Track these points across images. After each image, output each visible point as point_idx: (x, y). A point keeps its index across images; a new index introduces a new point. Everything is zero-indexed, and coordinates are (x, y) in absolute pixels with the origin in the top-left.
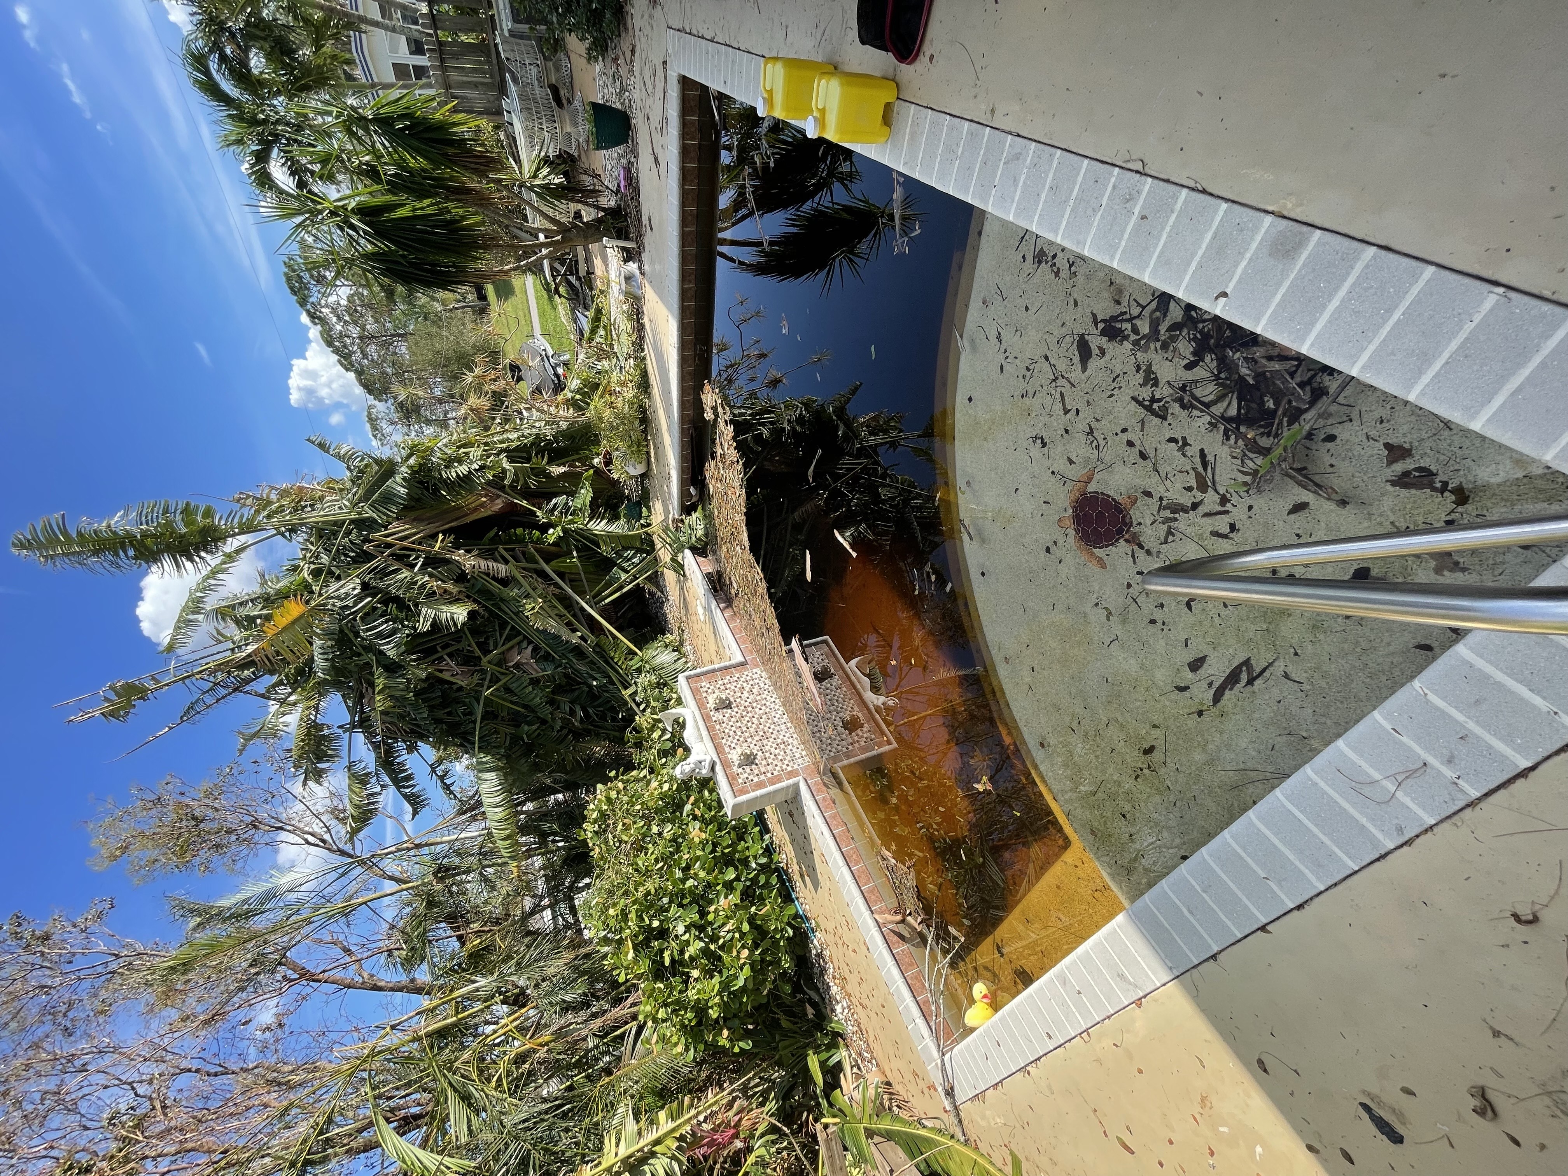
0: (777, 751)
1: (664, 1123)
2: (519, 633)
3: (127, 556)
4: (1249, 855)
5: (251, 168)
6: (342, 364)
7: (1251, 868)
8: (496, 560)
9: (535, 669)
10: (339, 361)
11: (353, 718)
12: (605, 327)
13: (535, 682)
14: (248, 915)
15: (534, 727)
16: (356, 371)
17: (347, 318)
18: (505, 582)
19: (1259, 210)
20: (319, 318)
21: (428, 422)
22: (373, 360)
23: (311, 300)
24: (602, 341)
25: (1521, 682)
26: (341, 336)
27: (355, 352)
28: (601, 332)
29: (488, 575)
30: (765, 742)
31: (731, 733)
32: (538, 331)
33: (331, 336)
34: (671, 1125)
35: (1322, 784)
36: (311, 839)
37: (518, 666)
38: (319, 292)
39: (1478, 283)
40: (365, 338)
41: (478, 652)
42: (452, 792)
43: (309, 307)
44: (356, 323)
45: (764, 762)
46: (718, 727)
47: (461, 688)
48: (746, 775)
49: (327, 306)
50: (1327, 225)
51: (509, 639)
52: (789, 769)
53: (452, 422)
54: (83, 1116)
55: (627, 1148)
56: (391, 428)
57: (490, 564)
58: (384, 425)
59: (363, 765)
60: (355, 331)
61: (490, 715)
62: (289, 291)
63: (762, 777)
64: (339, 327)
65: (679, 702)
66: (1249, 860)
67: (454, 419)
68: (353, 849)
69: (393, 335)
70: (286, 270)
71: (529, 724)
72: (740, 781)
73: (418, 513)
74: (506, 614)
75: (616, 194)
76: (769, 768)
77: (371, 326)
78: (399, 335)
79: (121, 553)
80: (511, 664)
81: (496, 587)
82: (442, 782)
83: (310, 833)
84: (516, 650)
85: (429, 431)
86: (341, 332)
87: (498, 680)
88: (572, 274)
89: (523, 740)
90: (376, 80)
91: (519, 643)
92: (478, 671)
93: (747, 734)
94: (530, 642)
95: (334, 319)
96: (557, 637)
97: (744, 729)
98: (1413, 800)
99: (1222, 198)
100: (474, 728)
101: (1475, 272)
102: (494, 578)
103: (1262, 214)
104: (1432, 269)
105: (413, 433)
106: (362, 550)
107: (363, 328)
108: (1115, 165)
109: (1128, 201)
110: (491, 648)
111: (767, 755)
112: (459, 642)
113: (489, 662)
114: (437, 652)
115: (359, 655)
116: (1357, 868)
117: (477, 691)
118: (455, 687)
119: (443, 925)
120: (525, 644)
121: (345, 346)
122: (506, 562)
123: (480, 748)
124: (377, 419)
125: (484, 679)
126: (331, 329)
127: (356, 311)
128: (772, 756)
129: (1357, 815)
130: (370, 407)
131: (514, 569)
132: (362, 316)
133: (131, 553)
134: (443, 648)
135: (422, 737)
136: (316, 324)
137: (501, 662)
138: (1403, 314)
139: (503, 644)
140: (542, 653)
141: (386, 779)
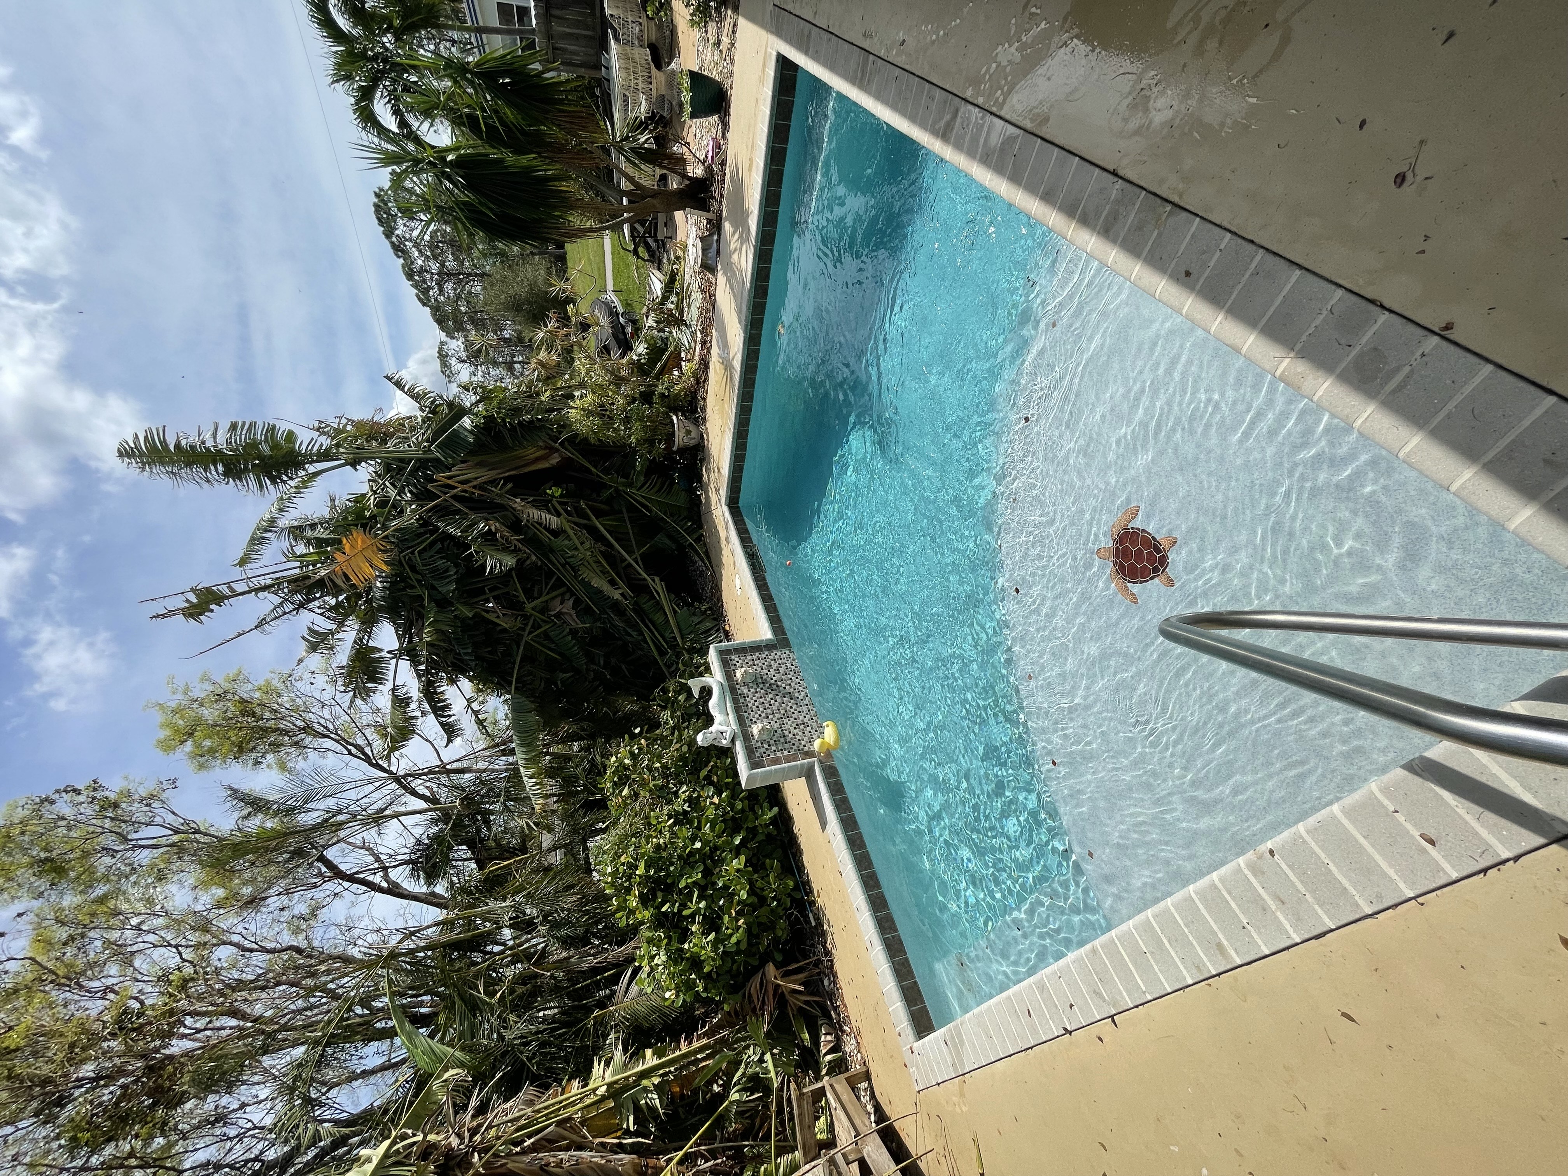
0: (796, 731)
1: (650, 1059)
2: (564, 584)
3: (216, 470)
4: (1234, 899)
5: (356, 104)
6: (419, 299)
7: (1233, 912)
8: (550, 512)
9: (575, 622)
10: (417, 296)
11: (401, 644)
12: (677, 294)
13: (573, 632)
14: (290, 811)
15: (568, 675)
16: (431, 307)
17: (429, 253)
18: (555, 533)
19: (1331, 282)
20: (403, 251)
21: (495, 364)
22: (449, 297)
23: (397, 232)
24: (673, 306)
25: (1515, 778)
26: (422, 270)
27: (432, 288)
28: (674, 299)
29: (540, 524)
30: (785, 720)
31: (754, 708)
32: (610, 286)
33: (412, 270)
34: (656, 1061)
35: (1313, 844)
36: (354, 750)
37: (559, 615)
38: (405, 225)
39: (1532, 389)
40: (445, 275)
41: (523, 598)
42: (484, 727)
43: (394, 239)
44: (435, 258)
45: (782, 740)
46: (742, 700)
47: (505, 630)
48: (764, 750)
49: (410, 240)
50: (1395, 308)
51: (554, 588)
52: (806, 749)
53: (517, 366)
54: (135, 969)
55: (613, 1075)
56: (460, 365)
57: (543, 515)
58: (453, 361)
59: (405, 690)
60: (435, 267)
61: (530, 658)
62: (376, 221)
63: (779, 754)
64: (420, 262)
65: (708, 669)
66: (1233, 905)
67: (520, 363)
68: (389, 766)
69: (470, 275)
70: (376, 200)
71: (564, 671)
72: (757, 754)
73: (480, 458)
74: (553, 564)
75: (703, 164)
76: (787, 746)
77: (451, 264)
78: (476, 275)
79: (212, 467)
80: (553, 613)
81: (546, 536)
82: (477, 716)
83: (352, 745)
84: (559, 599)
85: (495, 372)
86: (421, 267)
87: (540, 627)
88: (650, 237)
89: (556, 686)
90: (481, 24)
91: (563, 594)
92: (522, 616)
93: (769, 711)
94: (573, 594)
95: (416, 254)
96: (599, 591)
97: (767, 705)
98: (1396, 872)
99: (1297, 264)
100: (513, 669)
101: (1532, 378)
102: (545, 528)
103: (1333, 287)
104: (1490, 368)
105: (480, 373)
106: (426, 488)
107: (443, 264)
108: (1196, 215)
109: (1205, 252)
110: (536, 595)
111: (786, 733)
112: (507, 586)
113: (533, 609)
114: (485, 593)
115: (413, 587)
116: (1333, 927)
117: (519, 635)
118: (499, 628)
119: (464, 847)
120: (567, 596)
121: (424, 281)
122: (558, 515)
123: (516, 688)
124: (447, 355)
125: (526, 625)
126: (412, 263)
127: (437, 247)
128: (791, 735)
129: (1340, 877)
130: (442, 343)
131: (564, 521)
132: (442, 252)
133: (221, 469)
134: (491, 590)
135: (463, 672)
136: (399, 257)
137: (544, 609)
138: (1456, 407)
139: (548, 593)
140: (583, 606)
141: (426, 706)
